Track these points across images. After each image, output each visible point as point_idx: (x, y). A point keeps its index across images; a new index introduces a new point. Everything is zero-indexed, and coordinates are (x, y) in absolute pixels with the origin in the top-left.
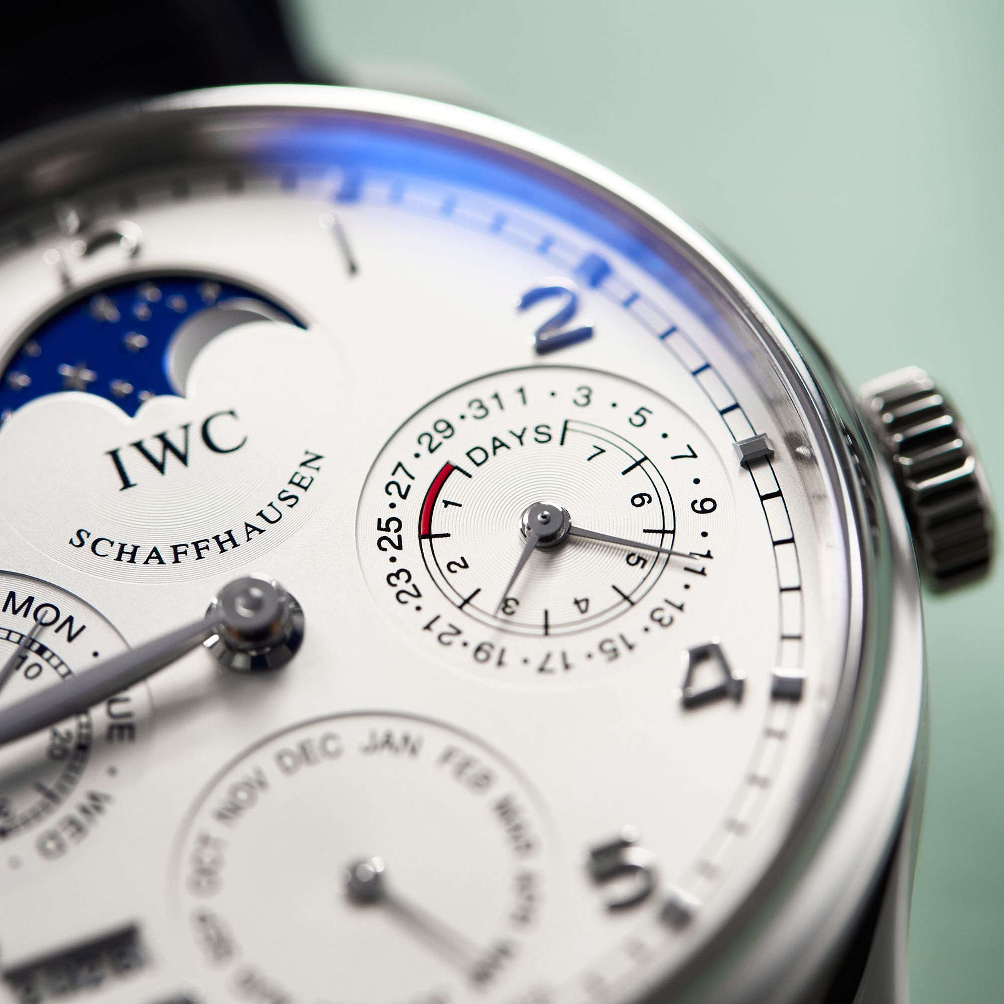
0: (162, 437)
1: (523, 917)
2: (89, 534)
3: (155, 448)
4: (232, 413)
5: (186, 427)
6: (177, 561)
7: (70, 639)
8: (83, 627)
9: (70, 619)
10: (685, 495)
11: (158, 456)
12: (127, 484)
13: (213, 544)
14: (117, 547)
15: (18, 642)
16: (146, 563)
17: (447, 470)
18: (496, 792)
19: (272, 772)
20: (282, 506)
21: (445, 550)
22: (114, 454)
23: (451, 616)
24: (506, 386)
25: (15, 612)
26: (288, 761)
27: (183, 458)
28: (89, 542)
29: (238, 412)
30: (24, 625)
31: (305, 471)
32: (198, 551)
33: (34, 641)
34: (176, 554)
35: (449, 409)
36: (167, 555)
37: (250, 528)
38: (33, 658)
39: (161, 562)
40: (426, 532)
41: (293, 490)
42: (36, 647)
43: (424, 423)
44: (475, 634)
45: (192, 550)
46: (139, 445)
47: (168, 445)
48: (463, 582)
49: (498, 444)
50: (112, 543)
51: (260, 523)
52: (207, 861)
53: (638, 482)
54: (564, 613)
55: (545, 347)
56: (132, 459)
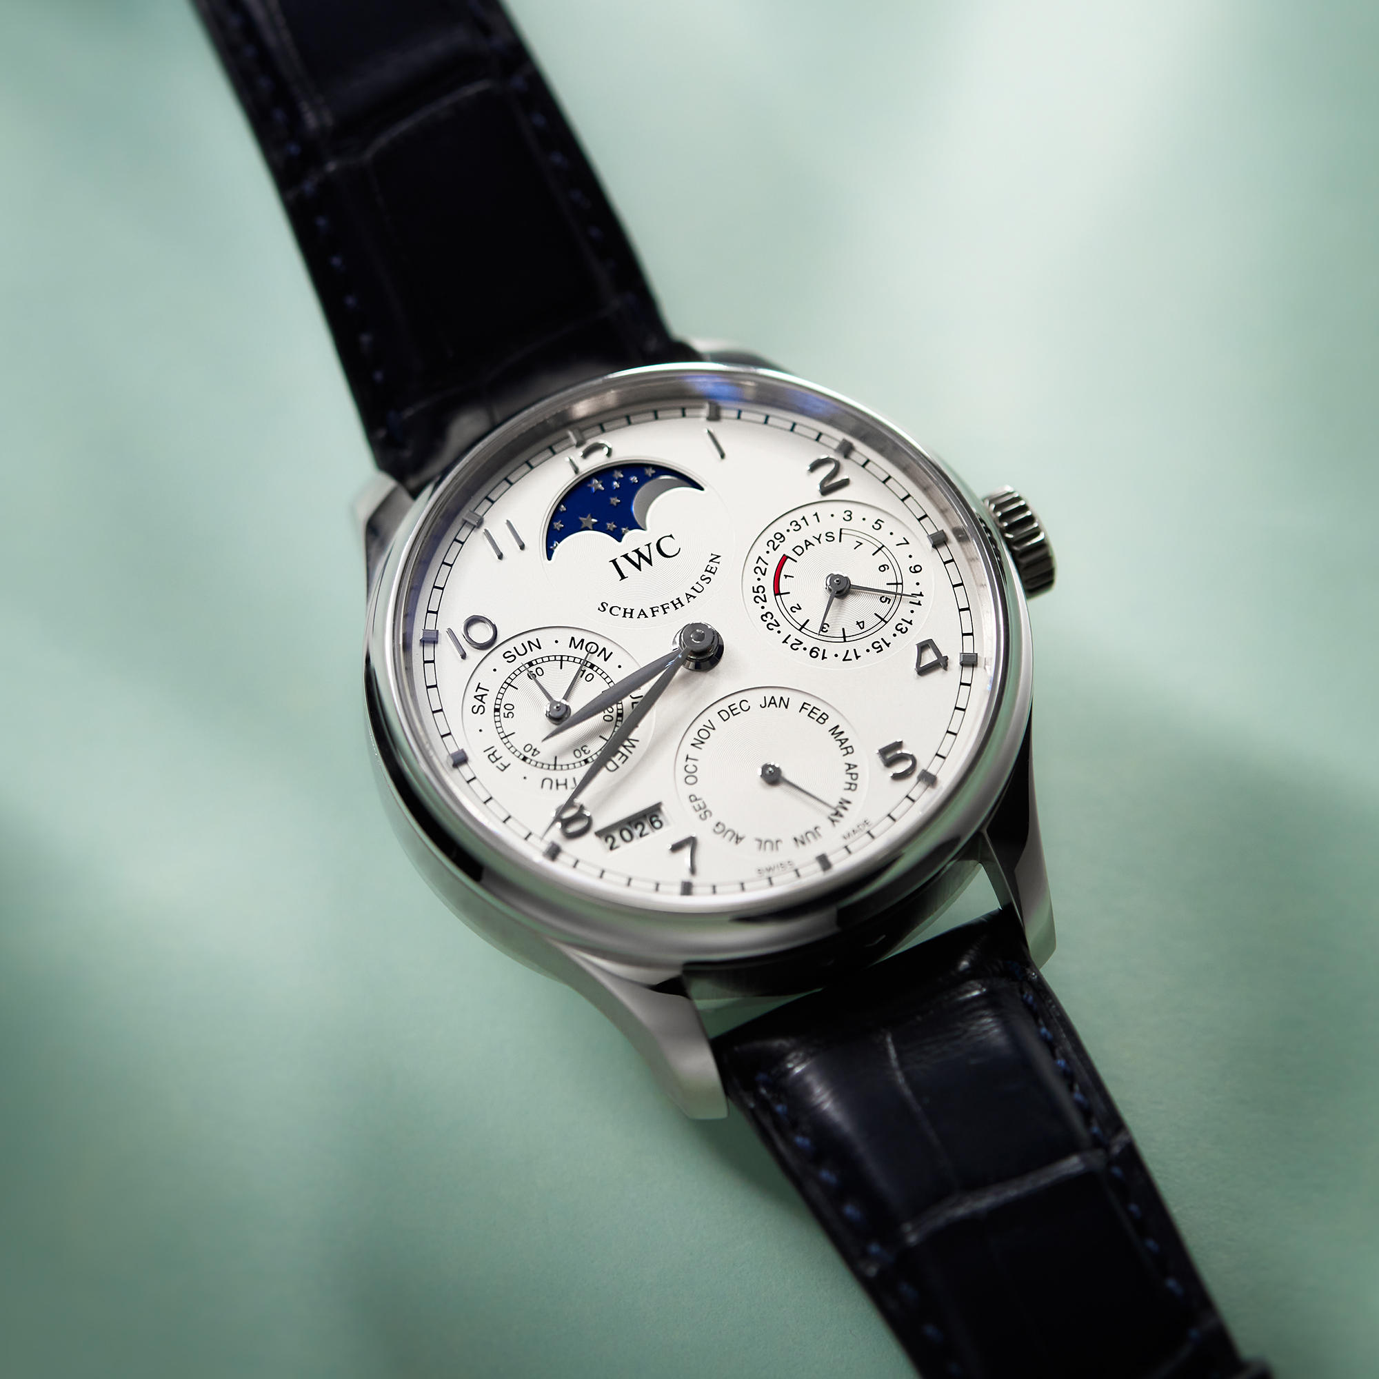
0: (637, 551)
1: (852, 786)
2: (607, 605)
3: (635, 557)
4: (671, 536)
5: (648, 545)
6: (654, 616)
7: (606, 660)
8: (612, 653)
9: (604, 649)
10: (906, 564)
11: (637, 561)
12: (623, 577)
13: (671, 605)
14: (622, 610)
15: (580, 663)
16: (639, 617)
17: (785, 558)
18: (830, 724)
19: (717, 721)
20: (703, 583)
21: (789, 601)
22: (614, 562)
23: (796, 635)
24: (808, 512)
25: (576, 648)
26: (724, 715)
27: (650, 562)
28: (608, 609)
30: (582, 654)
31: (712, 564)
32: (664, 609)
33: (587, 662)
34: (653, 612)
35: (781, 526)
36: (649, 613)
37: (689, 596)
38: (589, 671)
39: (646, 617)
40: (777, 592)
41: (708, 575)
42: (589, 665)
43: (769, 535)
44: (809, 643)
45: (661, 609)
46: (626, 556)
47: (641, 555)
48: (800, 617)
49: (808, 544)
50: (620, 608)
51: (693, 593)
52: (690, 769)
53: (881, 559)
54: (852, 629)
55: (825, 491)
56: (623, 564)
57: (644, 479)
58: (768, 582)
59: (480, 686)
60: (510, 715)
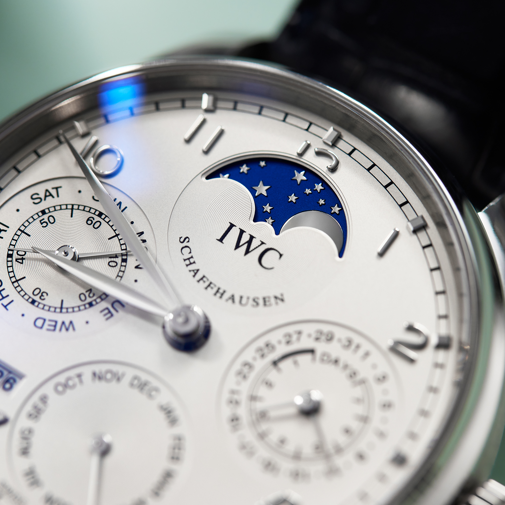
0: (252, 237)
2: (188, 241)
3: (245, 238)
4: (281, 255)
5: (263, 243)
6: (198, 281)
7: (136, 267)
10: (362, 446)
11: (242, 242)
12: (221, 240)
13: (215, 289)
14: (190, 256)
16: (190, 271)
17: (312, 351)
19: (126, 380)
20: (251, 302)
21: (273, 375)
22: (232, 226)
23: (243, 398)
24: (366, 346)
26: (136, 382)
27: (247, 252)
28: (185, 244)
29: (283, 257)
31: (273, 300)
32: (209, 285)
33: (127, 255)
34: (202, 279)
35: (340, 333)
36: (199, 276)
37: (232, 298)
38: (119, 260)
39: (194, 276)
40: (275, 363)
41: (261, 302)
42: (124, 257)
43: (326, 328)
45: (207, 283)
46: (242, 232)
47: (249, 242)
49: (336, 362)
50: (190, 253)
51: (237, 299)
52: (71, 383)
53: (355, 425)
54: (274, 438)
55: (394, 349)
56: (234, 234)
57: (326, 209)
58: (282, 349)
59: (59, 189)
60: (45, 224)
